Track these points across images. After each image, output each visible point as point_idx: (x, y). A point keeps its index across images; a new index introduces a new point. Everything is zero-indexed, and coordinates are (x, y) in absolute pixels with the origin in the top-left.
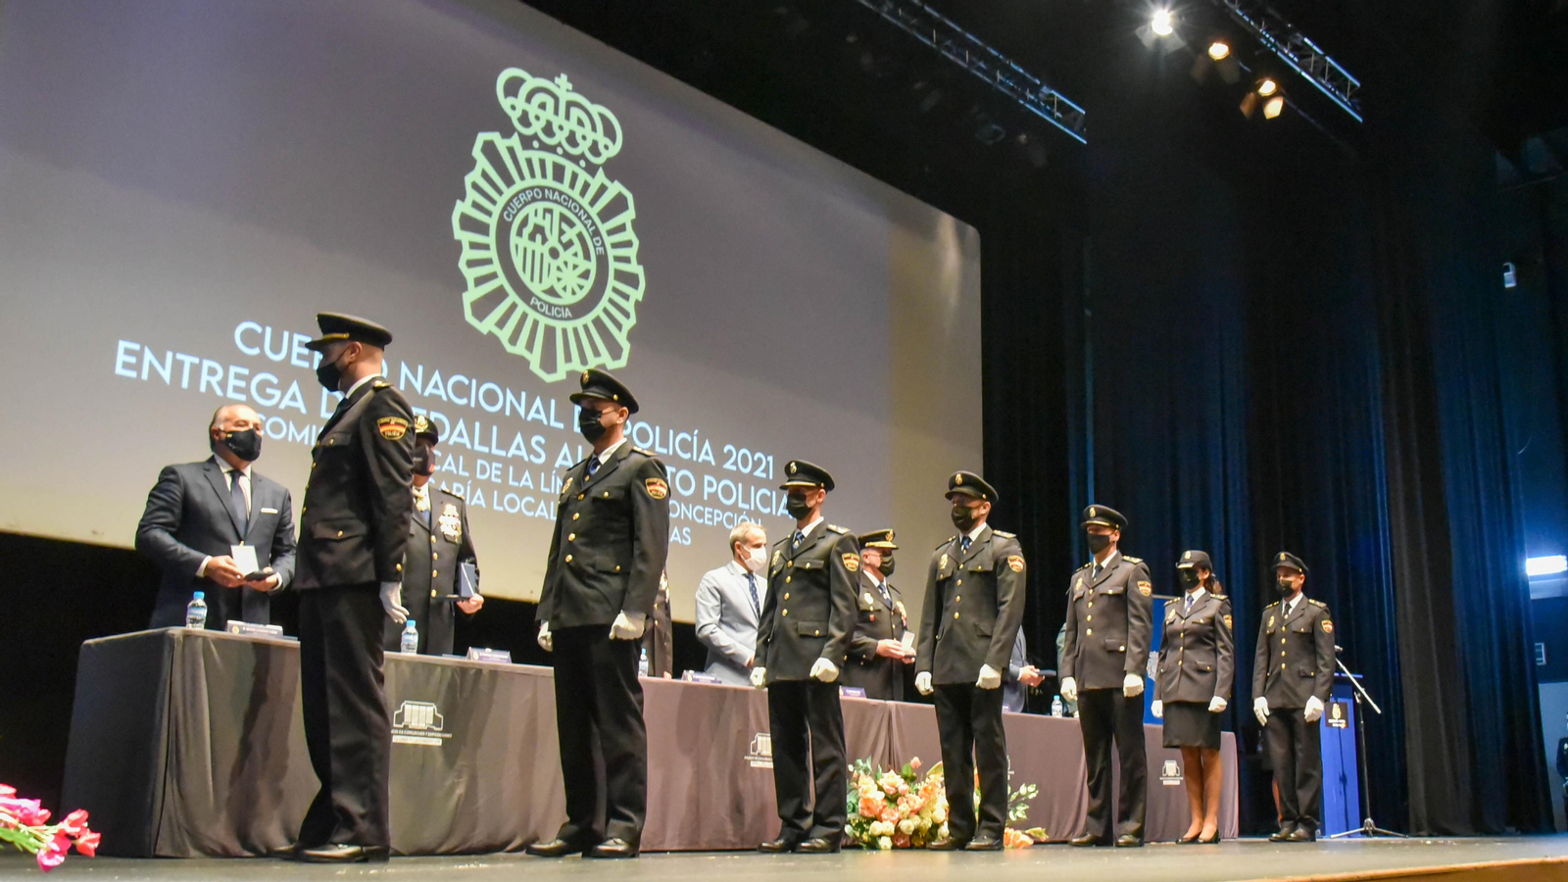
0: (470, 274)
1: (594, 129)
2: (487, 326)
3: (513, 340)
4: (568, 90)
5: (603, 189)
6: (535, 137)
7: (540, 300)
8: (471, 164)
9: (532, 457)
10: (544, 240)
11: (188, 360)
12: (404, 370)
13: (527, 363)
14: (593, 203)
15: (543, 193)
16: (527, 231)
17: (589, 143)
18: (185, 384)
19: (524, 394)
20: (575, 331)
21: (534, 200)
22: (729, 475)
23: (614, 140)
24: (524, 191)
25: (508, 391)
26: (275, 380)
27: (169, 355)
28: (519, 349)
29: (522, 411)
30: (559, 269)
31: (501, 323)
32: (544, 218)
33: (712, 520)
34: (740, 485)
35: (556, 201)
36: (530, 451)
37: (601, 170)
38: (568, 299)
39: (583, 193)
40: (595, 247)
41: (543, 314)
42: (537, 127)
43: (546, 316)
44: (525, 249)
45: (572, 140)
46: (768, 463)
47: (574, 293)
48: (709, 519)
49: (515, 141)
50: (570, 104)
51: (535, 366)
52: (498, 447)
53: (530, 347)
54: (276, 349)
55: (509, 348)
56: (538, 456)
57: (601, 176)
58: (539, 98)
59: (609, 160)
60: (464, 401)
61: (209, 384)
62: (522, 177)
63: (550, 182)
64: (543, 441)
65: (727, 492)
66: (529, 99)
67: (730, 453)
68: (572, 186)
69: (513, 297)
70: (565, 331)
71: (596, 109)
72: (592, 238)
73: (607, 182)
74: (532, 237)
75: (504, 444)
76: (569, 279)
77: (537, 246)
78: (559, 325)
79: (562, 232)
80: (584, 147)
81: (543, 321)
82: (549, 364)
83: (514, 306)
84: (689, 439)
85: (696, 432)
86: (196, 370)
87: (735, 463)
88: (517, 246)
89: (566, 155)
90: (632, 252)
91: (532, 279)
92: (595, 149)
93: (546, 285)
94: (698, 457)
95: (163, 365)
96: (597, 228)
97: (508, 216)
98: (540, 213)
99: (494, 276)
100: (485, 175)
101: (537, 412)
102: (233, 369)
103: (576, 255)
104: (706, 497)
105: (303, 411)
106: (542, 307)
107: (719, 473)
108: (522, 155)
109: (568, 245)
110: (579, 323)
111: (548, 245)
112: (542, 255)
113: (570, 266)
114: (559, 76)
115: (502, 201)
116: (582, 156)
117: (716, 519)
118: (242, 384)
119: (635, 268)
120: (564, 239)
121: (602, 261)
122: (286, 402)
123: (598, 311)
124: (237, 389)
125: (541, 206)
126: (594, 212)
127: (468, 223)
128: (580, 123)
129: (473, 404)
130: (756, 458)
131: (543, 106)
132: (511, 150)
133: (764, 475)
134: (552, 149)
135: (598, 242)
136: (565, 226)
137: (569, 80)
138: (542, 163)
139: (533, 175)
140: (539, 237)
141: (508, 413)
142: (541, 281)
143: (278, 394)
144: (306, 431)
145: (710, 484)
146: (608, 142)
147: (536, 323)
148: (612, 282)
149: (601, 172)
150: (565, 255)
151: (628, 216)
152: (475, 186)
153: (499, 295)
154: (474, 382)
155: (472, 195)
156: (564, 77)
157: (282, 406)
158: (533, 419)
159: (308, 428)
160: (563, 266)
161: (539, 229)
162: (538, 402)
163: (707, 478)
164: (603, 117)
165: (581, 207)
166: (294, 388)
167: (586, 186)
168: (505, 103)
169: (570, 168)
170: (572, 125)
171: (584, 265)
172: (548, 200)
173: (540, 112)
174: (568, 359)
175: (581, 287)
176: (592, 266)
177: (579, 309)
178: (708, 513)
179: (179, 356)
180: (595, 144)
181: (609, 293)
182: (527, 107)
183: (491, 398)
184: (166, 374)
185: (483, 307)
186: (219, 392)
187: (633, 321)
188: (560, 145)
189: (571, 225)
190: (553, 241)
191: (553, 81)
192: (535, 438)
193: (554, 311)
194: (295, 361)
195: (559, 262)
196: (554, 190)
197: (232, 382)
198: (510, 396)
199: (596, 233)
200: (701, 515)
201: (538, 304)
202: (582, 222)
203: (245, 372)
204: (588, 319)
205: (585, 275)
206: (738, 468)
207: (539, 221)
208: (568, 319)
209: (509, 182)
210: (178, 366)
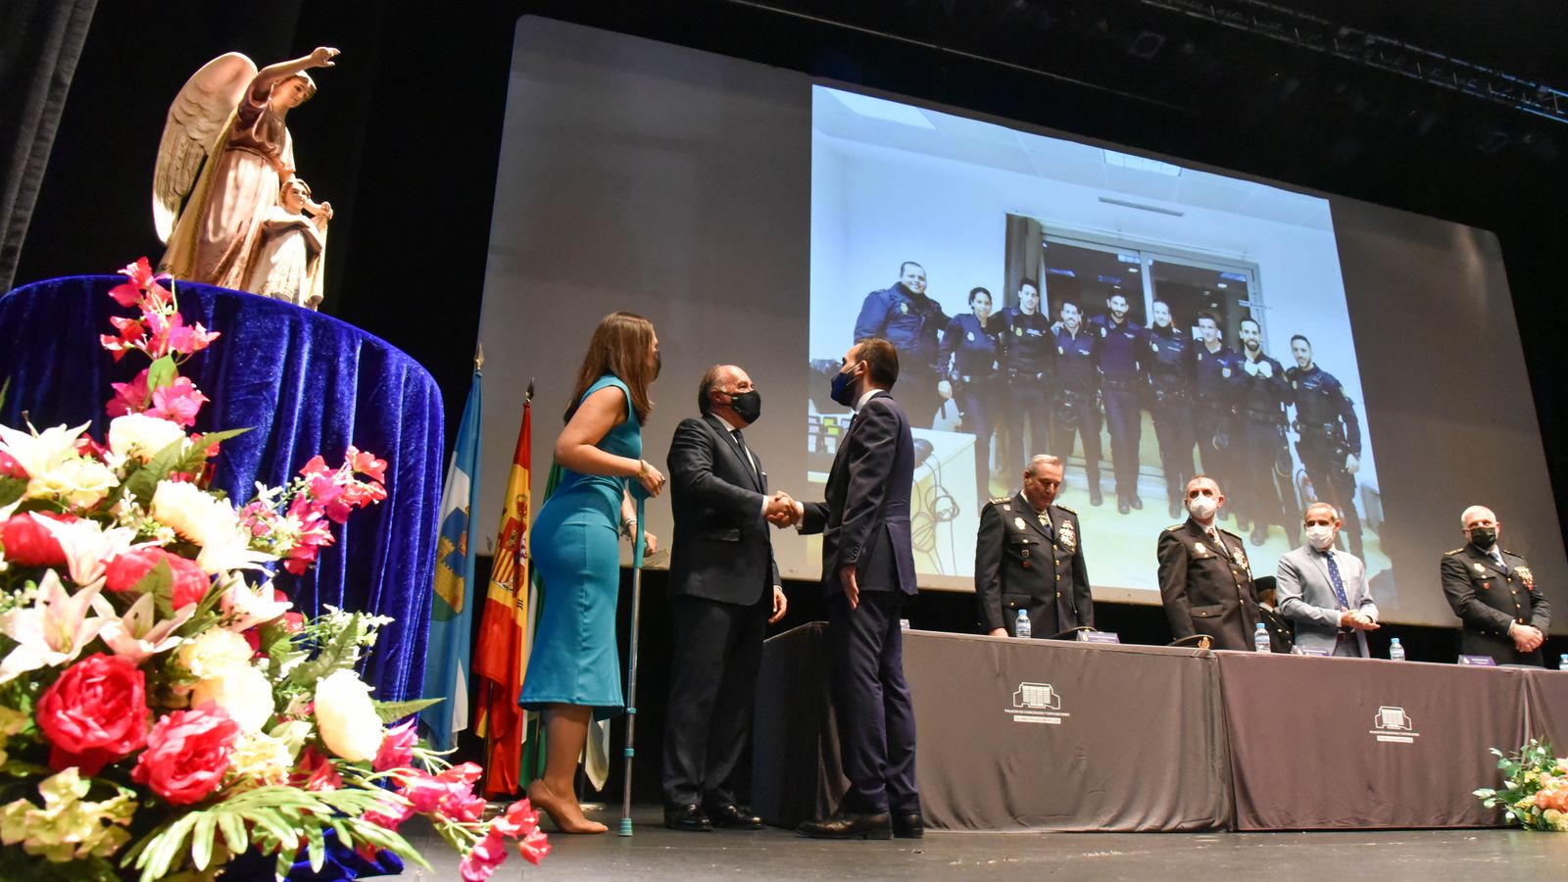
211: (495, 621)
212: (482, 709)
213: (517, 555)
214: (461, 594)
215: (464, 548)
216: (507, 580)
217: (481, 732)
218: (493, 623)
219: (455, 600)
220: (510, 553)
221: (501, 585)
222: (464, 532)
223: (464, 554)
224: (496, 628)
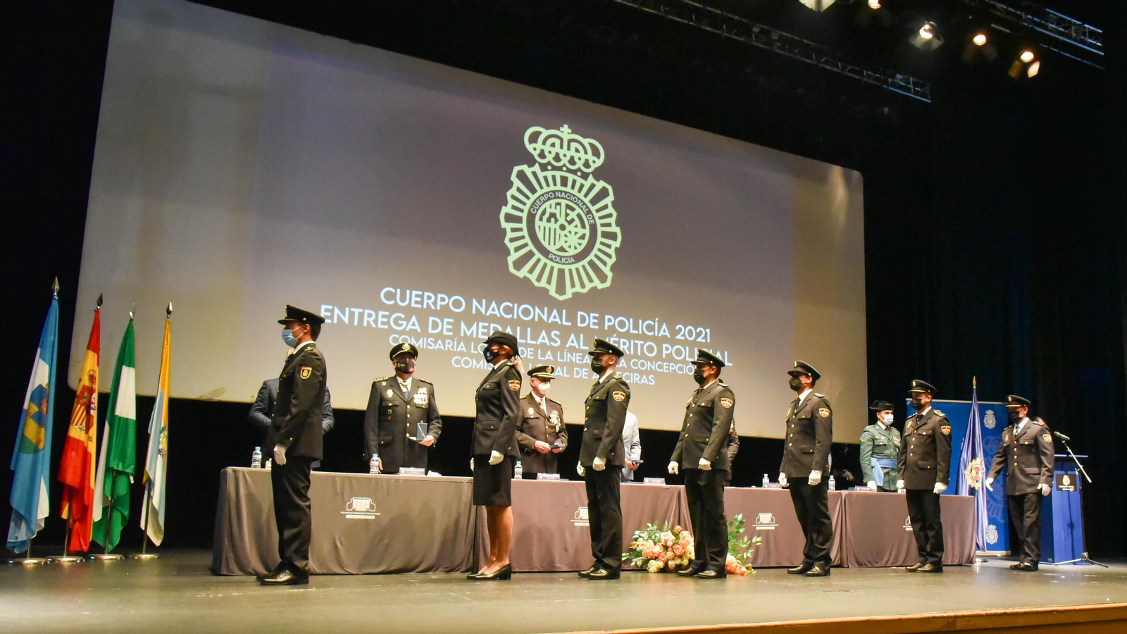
0: (511, 246)
1: (586, 153)
2: (522, 273)
3: (539, 279)
4: (569, 133)
5: (593, 186)
6: (549, 163)
7: (554, 255)
8: (510, 185)
9: (552, 343)
10: (556, 221)
11: (357, 311)
12: (475, 303)
13: (548, 291)
14: (586, 196)
15: (555, 194)
16: (545, 218)
17: (583, 161)
18: (356, 323)
19: (546, 309)
20: (577, 270)
21: (549, 199)
22: (679, 342)
23: (599, 157)
24: (543, 195)
25: (536, 308)
26: (403, 316)
27: (347, 309)
28: (543, 284)
29: (545, 318)
30: (566, 236)
31: (531, 271)
32: (556, 208)
33: (669, 369)
34: (687, 348)
35: (563, 198)
36: (551, 339)
37: (591, 175)
38: (572, 252)
39: (580, 191)
40: (588, 220)
41: (557, 262)
42: (550, 158)
43: (559, 263)
44: (545, 228)
45: (572, 161)
46: (706, 333)
47: (576, 248)
48: (666, 369)
49: (536, 168)
50: (570, 141)
51: (552, 292)
52: (531, 339)
53: (549, 282)
54: (403, 299)
55: (537, 284)
56: (556, 342)
57: (591, 179)
58: (551, 141)
59: (596, 170)
60: (510, 316)
61: (368, 321)
62: (542, 188)
63: (559, 187)
64: (558, 333)
65: (679, 353)
66: (544, 143)
67: (680, 329)
68: (573, 187)
69: (538, 255)
70: (570, 271)
71: (586, 141)
72: (586, 215)
73: (595, 182)
74: (549, 220)
75: (535, 337)
76: (573, 240)
77: (552, 225)
78: (567, 268)
79: (567, 215)
80: (580, 164)
81: (557, 266)
82: (561, 289)
83: (539, 260)
84: (652, 323)
85: (657, 319)
86: (361, 315)
87: (684, 335)
88: (539, 227)
89: (569, 171)
90: (612, 220)
91: (549, 244)
92: (587, 164)
93: (558, 246)
94: (658, 333)
95: (344, 315)
96: (589, 209)
97: (534, 211)
98: (553, 206)
99: (526, 245)
100: (519, 190)
101: (554, 317)
102: (381, 313)
103: (576, 226)
104: (664, 357)
105: (419, 330)
106: (556, 258)
107: (673, 342)
108: (541, 175)
109: (573, 220)
110: (579, 265)
111: (559, 223)
112: (555, 229)
113: (573, 233)
114: (563, 126)
115: (529, 203)
116: (579, 170)
117: (671, 369)
118: (386, 320)
119: (615, 229)
120: (569, 218)
121: (593, 228)
122: (410, 327)
123: (591, 257)
124: (383, 323)
125: (553, 202)
126: (587, 200)
127: (509, 218)
128: (577, 151)
129: (515, 317)
130: (698, 331)
131: (553, 145)
132: (534, 174)
133: (704, 341)
134: (560, 169)
135: (590, 217)
136: (569, 211)
137: (569, 128)
138: (554, 177)
139: (548, 185)
140: (553, 220)
141: (536, 320)
142: (555, 244)
143: (405, 323)
144: (421, 341)
145: (667, 349)
146: (595, 159)
147: (552, 268)
148: (599, 239)
149: (591, 176)
150: (569, 228)
151: (610, 199)
152: (514, 197)
153: (530, 255)
154: (516, 305)
155: (511, 202)
156: (566, 126)
157: (407, 329)
158: (552, 322)
159: (422, 339)
160: (568, 234)
161: (553, 215)
162: (555, 312)
163: (664, 345)
164: (592, 145)
165: (579, 199)
166: (414, 319)
167: (582, 186)
168: (530, 147)
169: (571, 177)
170: (572, 152)
171: (581, 231)
172: (558, 198)
173: (552, 149)
174: (573, 286)
175: (580, 244)
176: (587, 231)
177: (579, 258)
178: (666, 365)
179: (352, 309)
180: (587, 161)
181: (598, 245)
182: (543, 147)
183: (526, 312)
184: (346, 319)
185: (519, 264)
186: (374, 326)
187: (614, 259)
188: (564, 165)
189: (573, 209)
190: (562, 221)
191: (559, 130)
192: (553, 333)
193: (563, 260)
194: (413, 305)
195: (566, 232)
196: (561, 192)
197: (380, 319)
198: (537, 310)
199: (589, 212)
200: (661, 367)
201: (553, 257)
202: (580, 207)
203: (387, 313)
204: (585, 262)
205: (583, 237)
206: (685, 337)
207: (553, 210)
208: (573, 263)
209: (533, 191)
210: (352, 314)
211: (72, 449)
212: (65, 502)
213: (88, 408)
214: (42, 437)
215: (45, 409)
216: (81, 424)
217: (65, 515)
218: (71, 452)
219: (39, 441)
220: (83, 407)
221: (77, 427)
222: (45, 400)
223: (44, 413)
224: (73, 454)
